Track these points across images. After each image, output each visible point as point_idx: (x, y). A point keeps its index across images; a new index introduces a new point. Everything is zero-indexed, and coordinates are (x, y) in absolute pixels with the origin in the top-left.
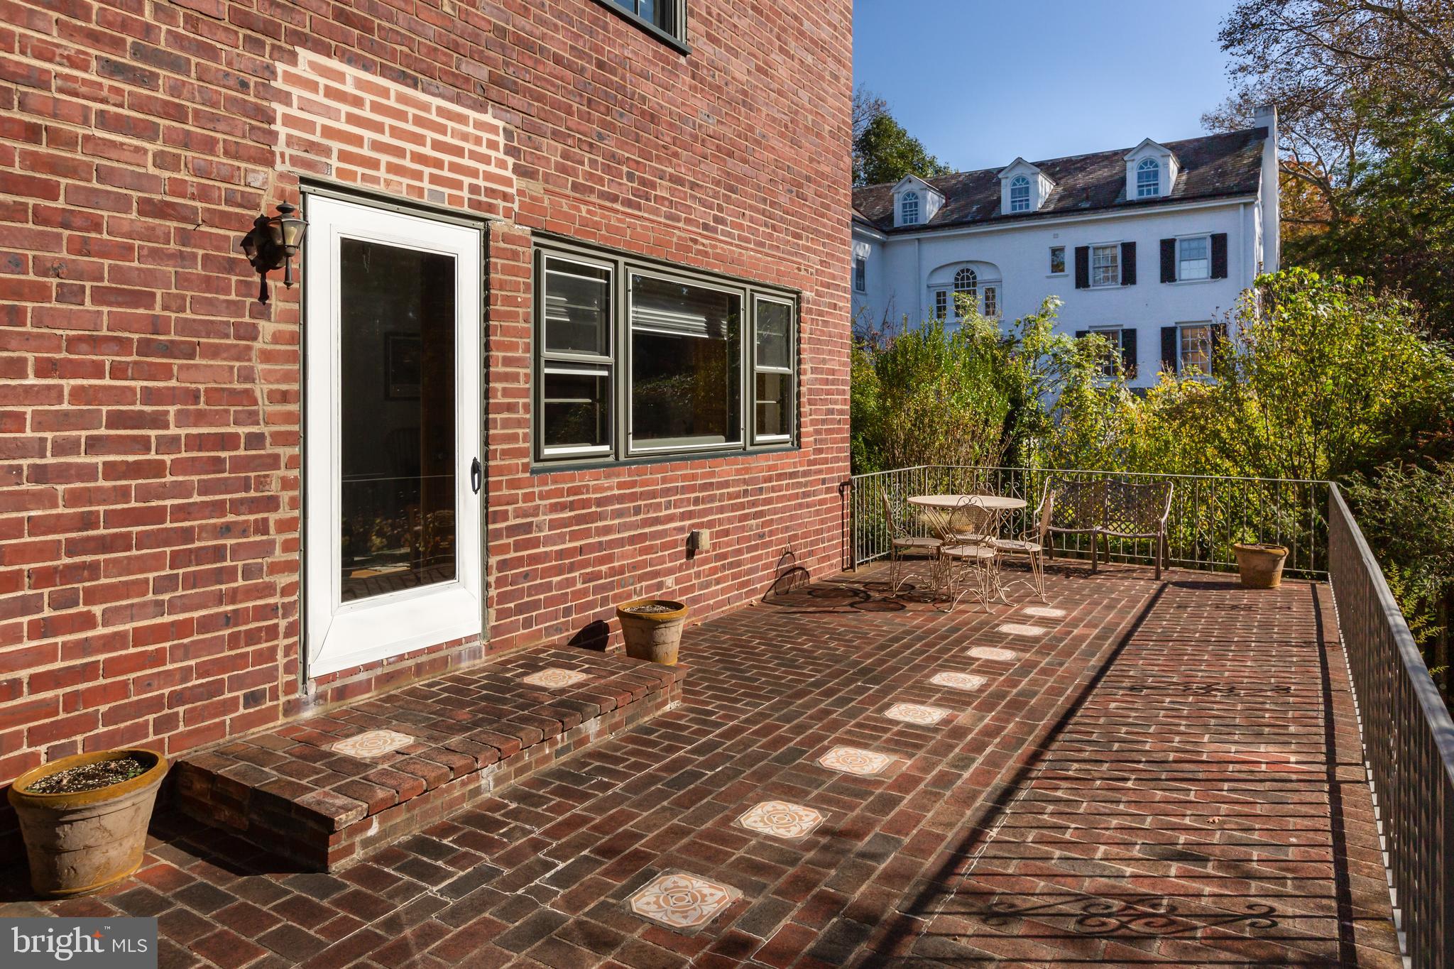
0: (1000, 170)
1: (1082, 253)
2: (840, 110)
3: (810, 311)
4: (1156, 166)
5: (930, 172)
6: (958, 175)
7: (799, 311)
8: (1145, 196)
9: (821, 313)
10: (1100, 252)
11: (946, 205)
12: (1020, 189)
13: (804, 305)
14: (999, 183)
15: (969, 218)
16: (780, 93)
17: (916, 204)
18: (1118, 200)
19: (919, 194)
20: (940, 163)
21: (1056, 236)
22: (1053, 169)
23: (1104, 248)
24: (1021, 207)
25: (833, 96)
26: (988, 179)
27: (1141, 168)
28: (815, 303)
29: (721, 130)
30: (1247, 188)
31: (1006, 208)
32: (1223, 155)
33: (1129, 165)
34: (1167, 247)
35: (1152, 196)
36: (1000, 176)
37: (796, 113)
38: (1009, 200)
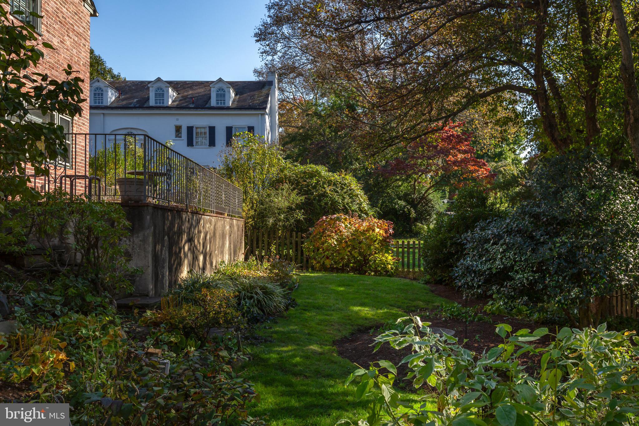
0: (150, 82)
1: (190, 129)
2: (86, 57)
3: (76, 124)
4: (224, 91)
5: (108, 77)
6: (125, 81)
7: (72, 123)
8: (219, 105)
9: (79, 125)
10: (199, 130)
11: (119, 97)
12: (160, 94)
13: (74, 121)
14: (148, 88)
15: (132, 105)
16: (67, 50)
17: (102, 94)
18: (207, 106)
19: (104, 89)
20: (115, 72)
21: (177, 120)
22: (177, 85)
23: (200, 128)
24: (160, 103)
25: (84, 52)
26: (142, 86)
27: (218, 91)
28: (78, 121)
29: (50, 60)
30: (262, 107)
31: (152, 103)
32: (254, 91)
33: (212, 89)
34: (229, 131)
35: (223, 105)
36: (149, 85)
37: (72, 56)
38: (154, 99)
